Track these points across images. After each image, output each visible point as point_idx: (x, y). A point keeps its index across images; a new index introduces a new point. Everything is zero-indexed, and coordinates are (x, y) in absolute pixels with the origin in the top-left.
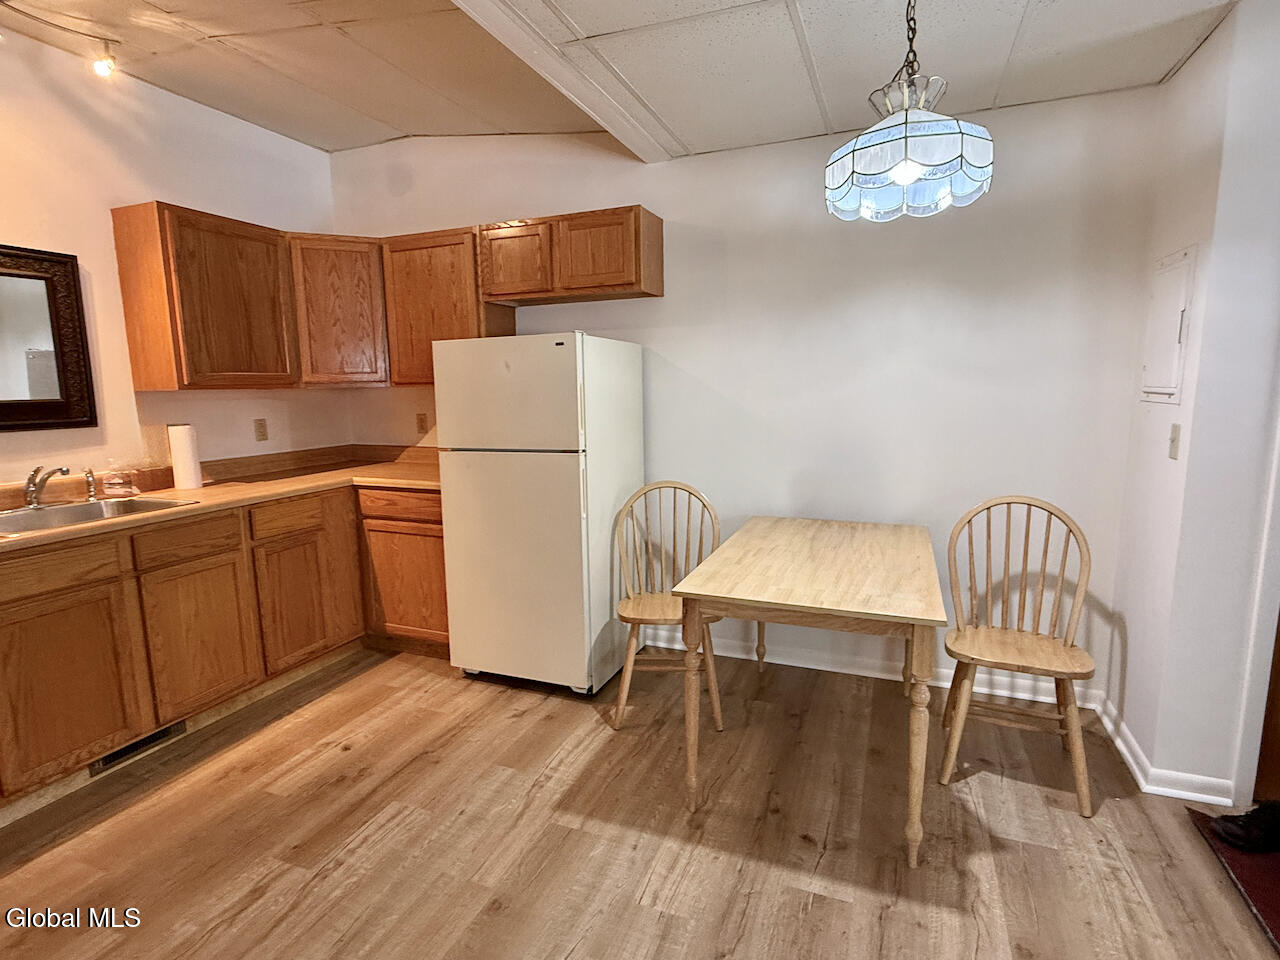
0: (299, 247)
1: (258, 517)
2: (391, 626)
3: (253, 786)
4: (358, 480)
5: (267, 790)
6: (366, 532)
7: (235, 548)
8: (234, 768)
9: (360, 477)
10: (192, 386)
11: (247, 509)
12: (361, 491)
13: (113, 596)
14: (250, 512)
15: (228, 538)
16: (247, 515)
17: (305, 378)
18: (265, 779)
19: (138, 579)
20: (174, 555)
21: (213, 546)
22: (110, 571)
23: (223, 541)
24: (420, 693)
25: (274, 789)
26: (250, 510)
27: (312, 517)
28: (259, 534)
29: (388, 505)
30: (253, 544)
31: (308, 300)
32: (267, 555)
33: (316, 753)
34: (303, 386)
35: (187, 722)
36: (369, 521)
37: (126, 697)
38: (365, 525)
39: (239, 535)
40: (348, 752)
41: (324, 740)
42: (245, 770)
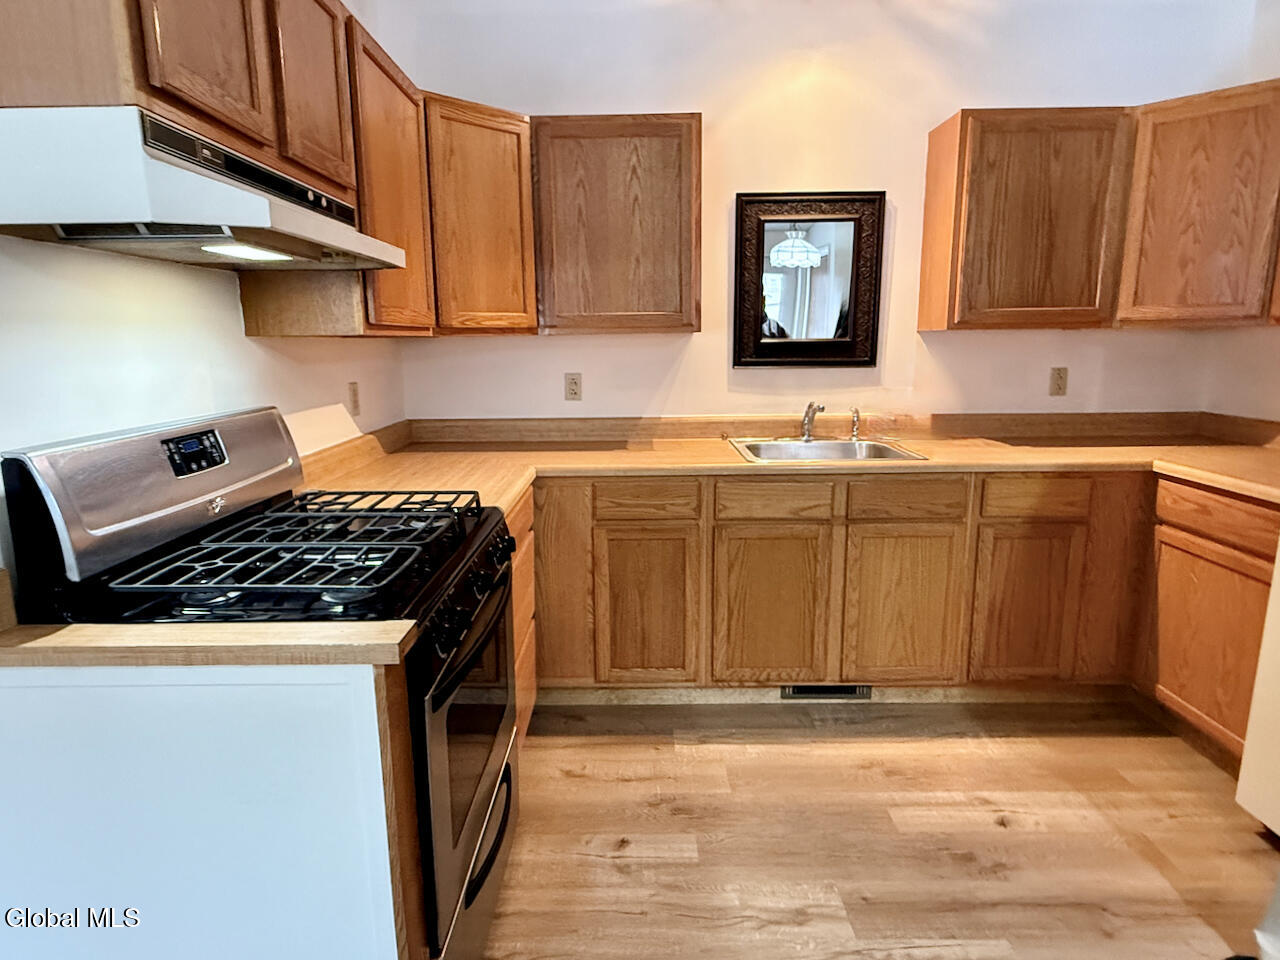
0: (1150, 124)
1: (994, 488)
2: (1164, 691)
3: (883, 796)
4: (1159, 466)
5: (888, 809)
6: (1157, 544)
7: (958, 520)
8: (881, 764)
9: (1164, 460)
10: (963, 325)
11: (981, 477)
12: (1162, 482)
13: (820, 539)
14: (984, 482)
15: (948, 506)
16: (980, 483)
17: (1120, 314)
18: (898, 796)
19: (847, 527)
20: (887, 512)
21: (929, 512)
22: (823, 513)
23: (943, 510)
24: (1162, 814)
25: (896, 815)
26: (986, 478)
27: (1071, 504)
28: (992, 509)
29: (1196, 510)
30: (982, 521)
31: (1149, 201)
32: (995, 539)
33: (965, 804)
34: (1116, 324)
35: (873, 689)
36: (1164, 528)
37: (816, 639)
38: (1156, 533)
39: (965, 507)
40: (1002, 829)
41: (985, 794)
42: (889, 773)
